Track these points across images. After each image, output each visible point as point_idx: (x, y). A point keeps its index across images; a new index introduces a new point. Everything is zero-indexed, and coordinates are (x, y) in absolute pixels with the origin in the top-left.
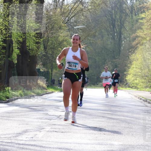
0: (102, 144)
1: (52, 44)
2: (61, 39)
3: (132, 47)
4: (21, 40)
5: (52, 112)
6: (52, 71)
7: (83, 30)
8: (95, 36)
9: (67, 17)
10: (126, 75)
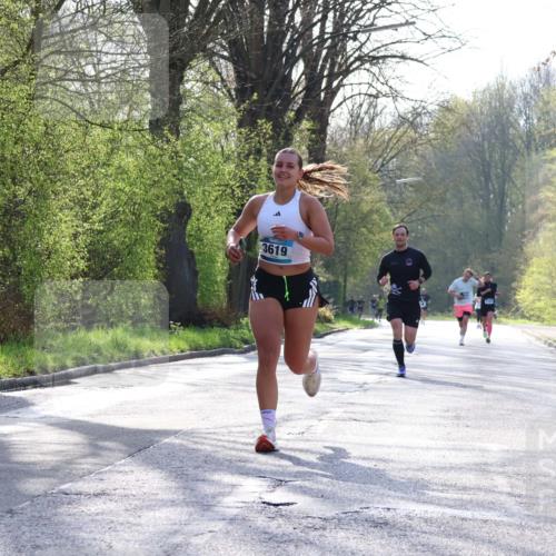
0: (461, 450)
1: (345, 219)
3: (530, 226)
6: (345, 281)
7: (416, 187)
8: (443, 201)
9: (380, 157)
10: (515, 289)
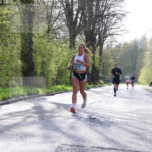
1: (106, 65)
2: (110, 63)
3: (141, 66)
4: (93, 63)
5: (106, 94)
7: (119, 59)
8: (124, 61)
9: (113, 53)
10: (138, 78)
